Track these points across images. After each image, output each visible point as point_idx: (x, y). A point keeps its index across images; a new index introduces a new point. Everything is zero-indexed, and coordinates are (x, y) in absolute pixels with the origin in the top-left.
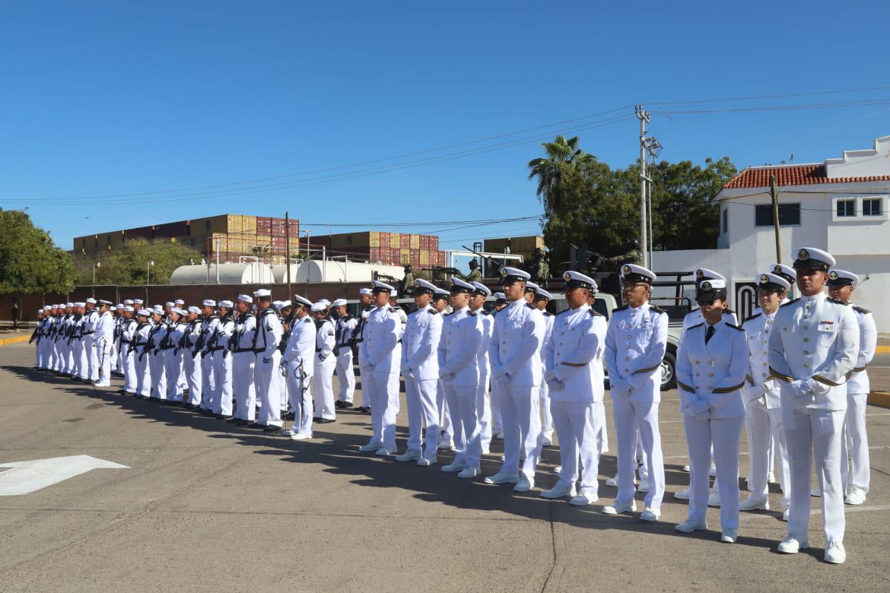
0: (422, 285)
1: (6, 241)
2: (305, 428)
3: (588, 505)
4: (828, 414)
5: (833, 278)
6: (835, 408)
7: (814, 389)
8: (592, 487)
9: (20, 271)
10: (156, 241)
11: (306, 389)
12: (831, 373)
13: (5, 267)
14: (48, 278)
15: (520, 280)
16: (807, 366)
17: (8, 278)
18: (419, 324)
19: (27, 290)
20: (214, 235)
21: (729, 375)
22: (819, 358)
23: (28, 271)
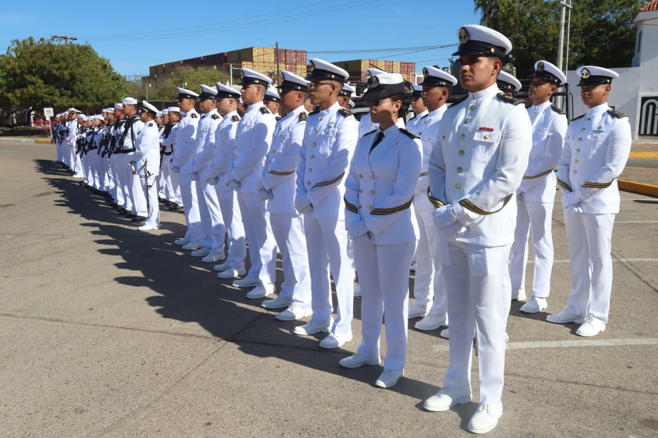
0: (205, 91)
1: (72, 67)
2: (151, 221)
3: (295, 320)
4: (481, 251)
5: (585, 77)
6: (489, 244)
7: (459, 218)
8: (302, 302)
9: (84, 90)
10: (199, 69)
11: (151, 186)
12: (482, 196)
13: (74, 87)
14: (104, 95)
15: (256, 83)
16: (459, 187)
17: (76, 95)
18: (202, 129)
19: (89, 104)
20: (243, 63)
21: (392, 193)
22: (473, 177)
23: (90, 90)
